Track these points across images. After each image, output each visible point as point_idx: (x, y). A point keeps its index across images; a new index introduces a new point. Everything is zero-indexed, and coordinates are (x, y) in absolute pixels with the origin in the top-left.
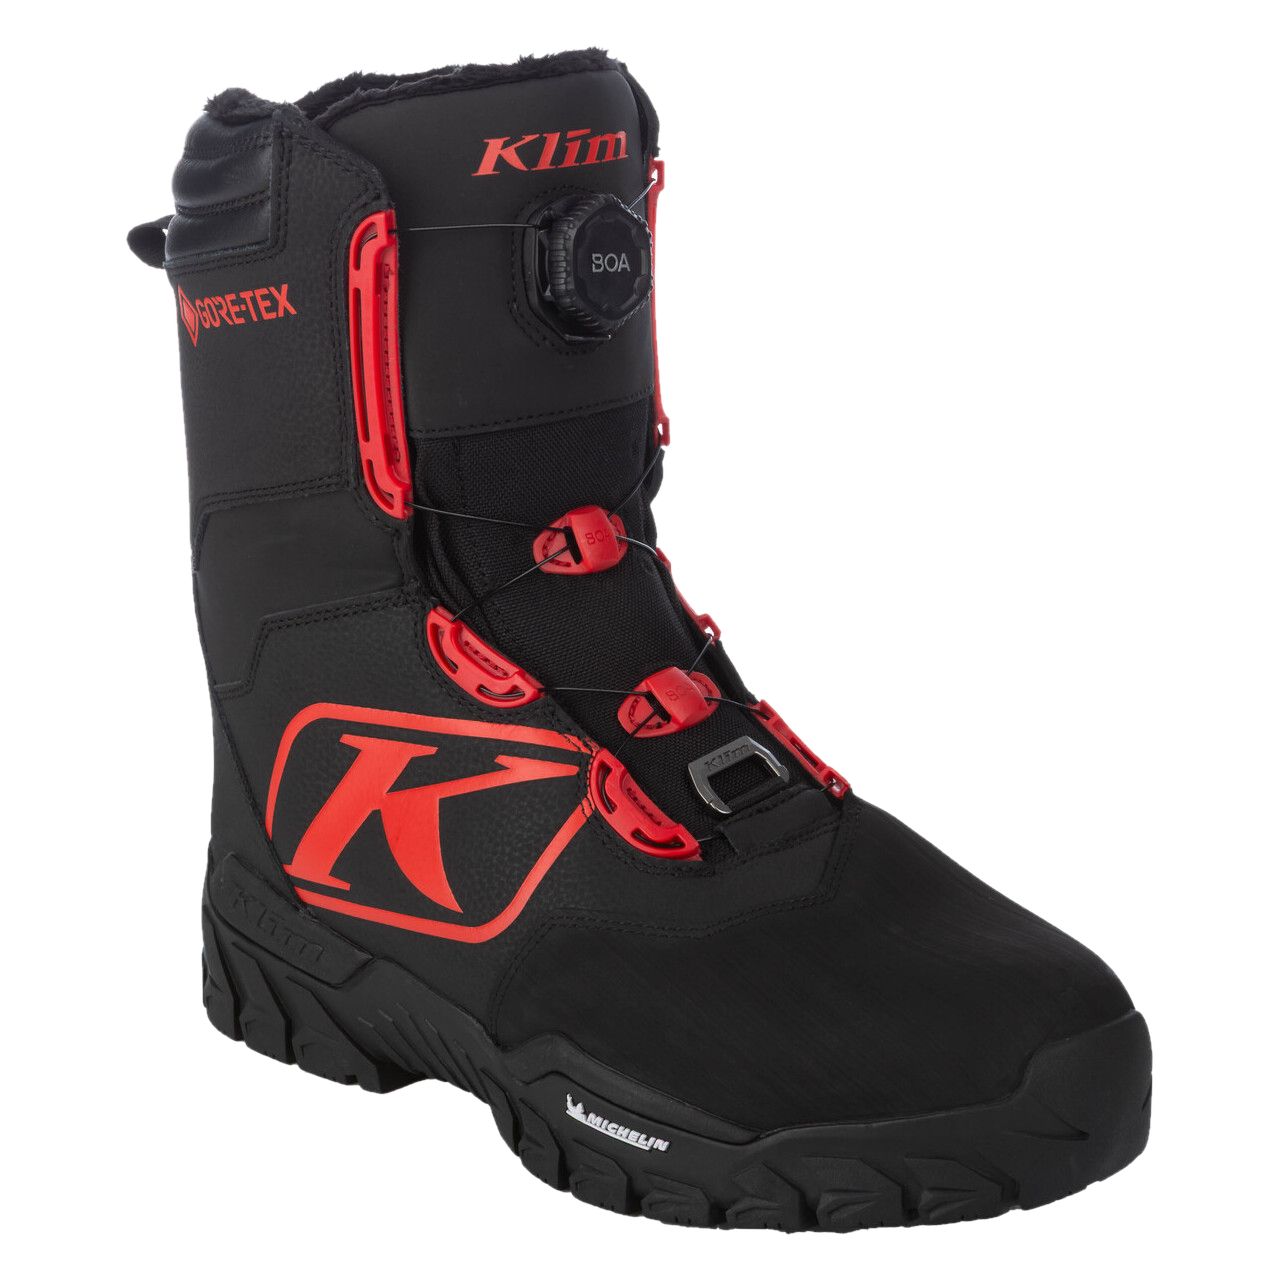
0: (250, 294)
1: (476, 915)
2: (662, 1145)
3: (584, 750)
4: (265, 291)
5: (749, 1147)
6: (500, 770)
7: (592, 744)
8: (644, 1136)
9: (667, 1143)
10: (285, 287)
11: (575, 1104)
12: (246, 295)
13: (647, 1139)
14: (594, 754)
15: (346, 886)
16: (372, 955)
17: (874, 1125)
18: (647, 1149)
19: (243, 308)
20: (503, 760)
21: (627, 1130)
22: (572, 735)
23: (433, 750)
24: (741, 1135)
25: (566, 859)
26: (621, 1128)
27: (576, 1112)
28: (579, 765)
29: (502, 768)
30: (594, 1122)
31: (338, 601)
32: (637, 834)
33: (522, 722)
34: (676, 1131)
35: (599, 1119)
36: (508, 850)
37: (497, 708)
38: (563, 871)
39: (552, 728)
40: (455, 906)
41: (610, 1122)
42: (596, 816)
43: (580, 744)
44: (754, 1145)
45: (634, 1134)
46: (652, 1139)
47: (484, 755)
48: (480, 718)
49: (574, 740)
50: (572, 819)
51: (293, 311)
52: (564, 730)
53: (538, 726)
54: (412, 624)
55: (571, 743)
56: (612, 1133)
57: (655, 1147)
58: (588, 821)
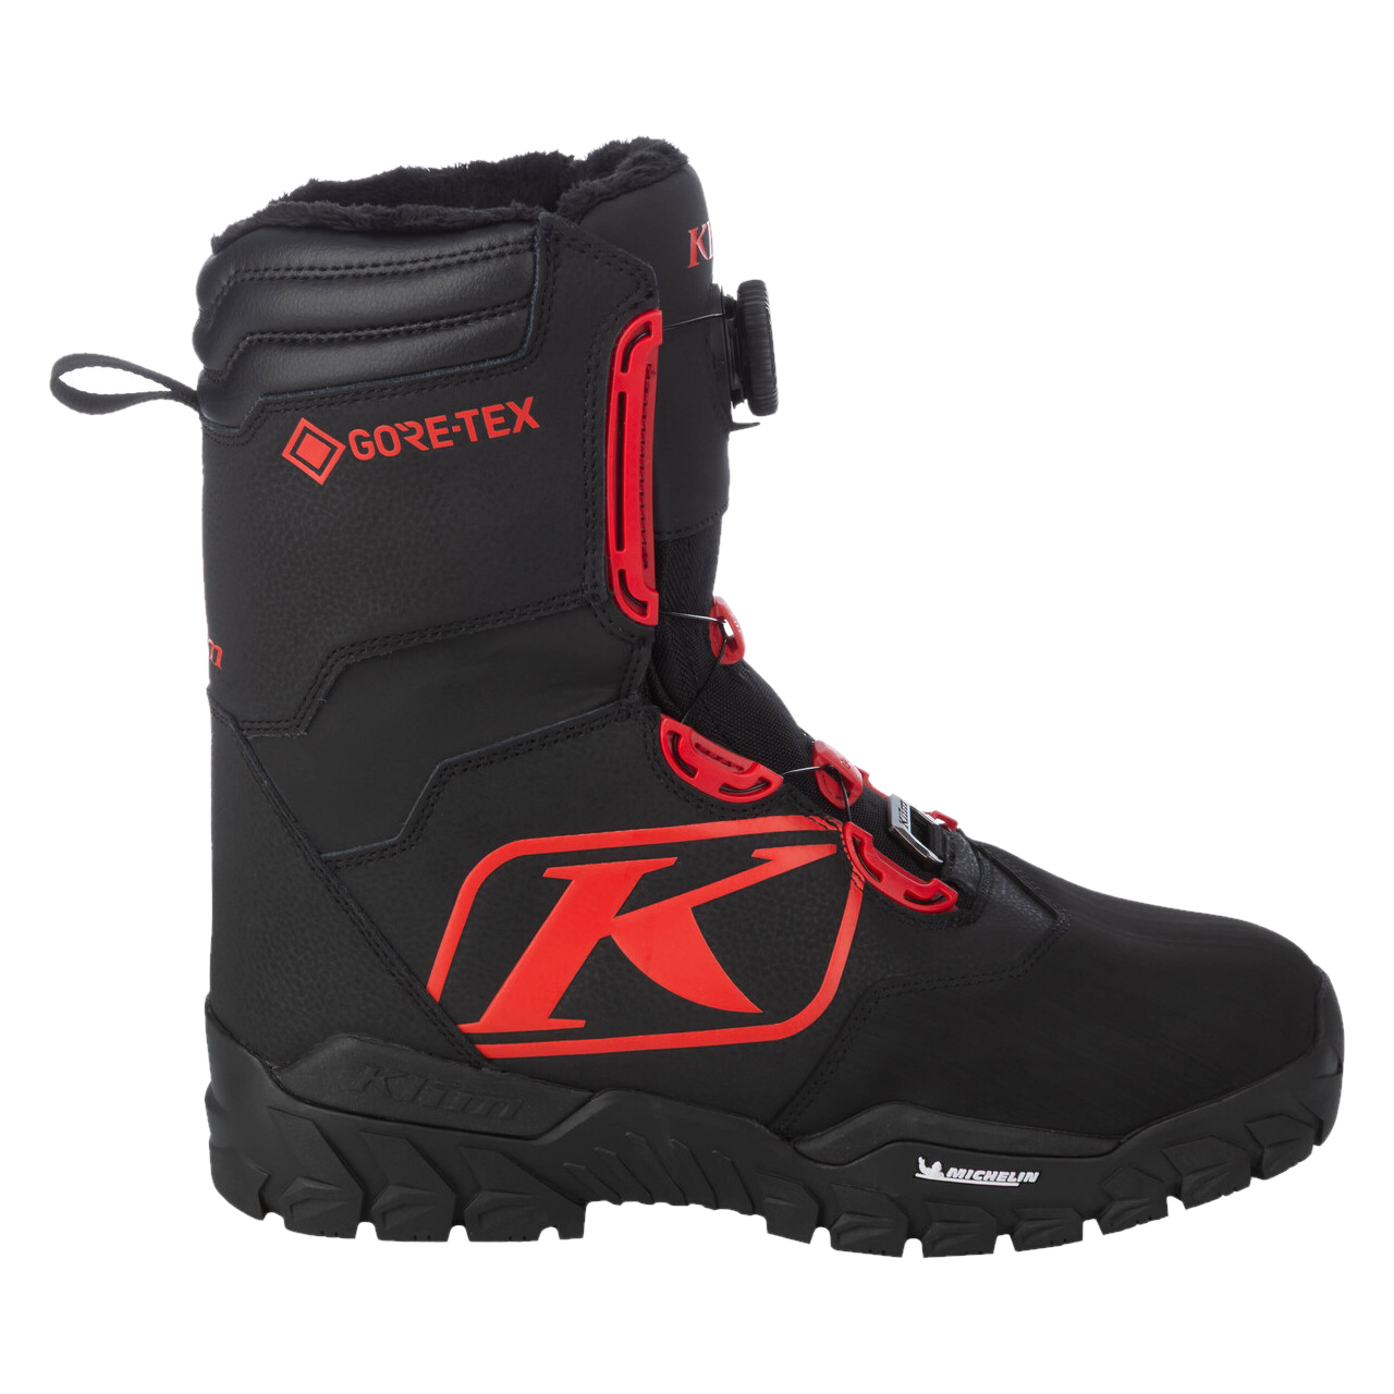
0: (475, 412)
1: (778, 1009)
2: (1032, 1177)
3: (830, 828)
4: (499, 407)
5: (1112, 1155)
6: (761, 864)
7: (835, 821)
8: (1013, 1174)
9: (1037, 1174)
10: (529, 401)
11: (929, 1164)
12: (467, 415)
13: (1016, 1176)
14: (841, 830)
15: (580, 1023)
16: (591, 1091)
17: (1225, 1100)
18: (1017, 1185)
19: (457, 429)
20: (758, 853)
21: (996, 1173)
22: (816, 815)
23: (672, 861)
24: (1106, 1145)
25: (862, 933)
26: (989, 1172)
27: (932, 1172)
28: (834, 842)
29: (762, 861)
30: (957, 1175)
31: (546, 728)
32: (908, 895)
33: (768, 813)
34: (1046, 1159)
35: (963, 1171)
36: (802, 938)
37: (742, 804)
38: (865, 946)
39: (798, 813)
40: (754, 1008)
41: (975, 1170)
42: (867, 885)
43: (824, 823)
44: (1118, 1151)
45: (1003, 1174)
46: (1022, 1174)
47: (738, 854)
48: (722, 818)
49: (817, 819)
50: (851, 895)
51: (534, 424)
52: (809, 812)
53: (786, 813)
54: (641, 735)
55: (818, 823)
56: (978, 1181)
57: (1025, 1180)
58: (865, 895)
